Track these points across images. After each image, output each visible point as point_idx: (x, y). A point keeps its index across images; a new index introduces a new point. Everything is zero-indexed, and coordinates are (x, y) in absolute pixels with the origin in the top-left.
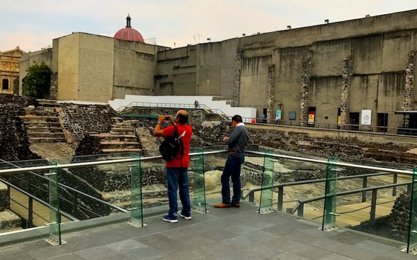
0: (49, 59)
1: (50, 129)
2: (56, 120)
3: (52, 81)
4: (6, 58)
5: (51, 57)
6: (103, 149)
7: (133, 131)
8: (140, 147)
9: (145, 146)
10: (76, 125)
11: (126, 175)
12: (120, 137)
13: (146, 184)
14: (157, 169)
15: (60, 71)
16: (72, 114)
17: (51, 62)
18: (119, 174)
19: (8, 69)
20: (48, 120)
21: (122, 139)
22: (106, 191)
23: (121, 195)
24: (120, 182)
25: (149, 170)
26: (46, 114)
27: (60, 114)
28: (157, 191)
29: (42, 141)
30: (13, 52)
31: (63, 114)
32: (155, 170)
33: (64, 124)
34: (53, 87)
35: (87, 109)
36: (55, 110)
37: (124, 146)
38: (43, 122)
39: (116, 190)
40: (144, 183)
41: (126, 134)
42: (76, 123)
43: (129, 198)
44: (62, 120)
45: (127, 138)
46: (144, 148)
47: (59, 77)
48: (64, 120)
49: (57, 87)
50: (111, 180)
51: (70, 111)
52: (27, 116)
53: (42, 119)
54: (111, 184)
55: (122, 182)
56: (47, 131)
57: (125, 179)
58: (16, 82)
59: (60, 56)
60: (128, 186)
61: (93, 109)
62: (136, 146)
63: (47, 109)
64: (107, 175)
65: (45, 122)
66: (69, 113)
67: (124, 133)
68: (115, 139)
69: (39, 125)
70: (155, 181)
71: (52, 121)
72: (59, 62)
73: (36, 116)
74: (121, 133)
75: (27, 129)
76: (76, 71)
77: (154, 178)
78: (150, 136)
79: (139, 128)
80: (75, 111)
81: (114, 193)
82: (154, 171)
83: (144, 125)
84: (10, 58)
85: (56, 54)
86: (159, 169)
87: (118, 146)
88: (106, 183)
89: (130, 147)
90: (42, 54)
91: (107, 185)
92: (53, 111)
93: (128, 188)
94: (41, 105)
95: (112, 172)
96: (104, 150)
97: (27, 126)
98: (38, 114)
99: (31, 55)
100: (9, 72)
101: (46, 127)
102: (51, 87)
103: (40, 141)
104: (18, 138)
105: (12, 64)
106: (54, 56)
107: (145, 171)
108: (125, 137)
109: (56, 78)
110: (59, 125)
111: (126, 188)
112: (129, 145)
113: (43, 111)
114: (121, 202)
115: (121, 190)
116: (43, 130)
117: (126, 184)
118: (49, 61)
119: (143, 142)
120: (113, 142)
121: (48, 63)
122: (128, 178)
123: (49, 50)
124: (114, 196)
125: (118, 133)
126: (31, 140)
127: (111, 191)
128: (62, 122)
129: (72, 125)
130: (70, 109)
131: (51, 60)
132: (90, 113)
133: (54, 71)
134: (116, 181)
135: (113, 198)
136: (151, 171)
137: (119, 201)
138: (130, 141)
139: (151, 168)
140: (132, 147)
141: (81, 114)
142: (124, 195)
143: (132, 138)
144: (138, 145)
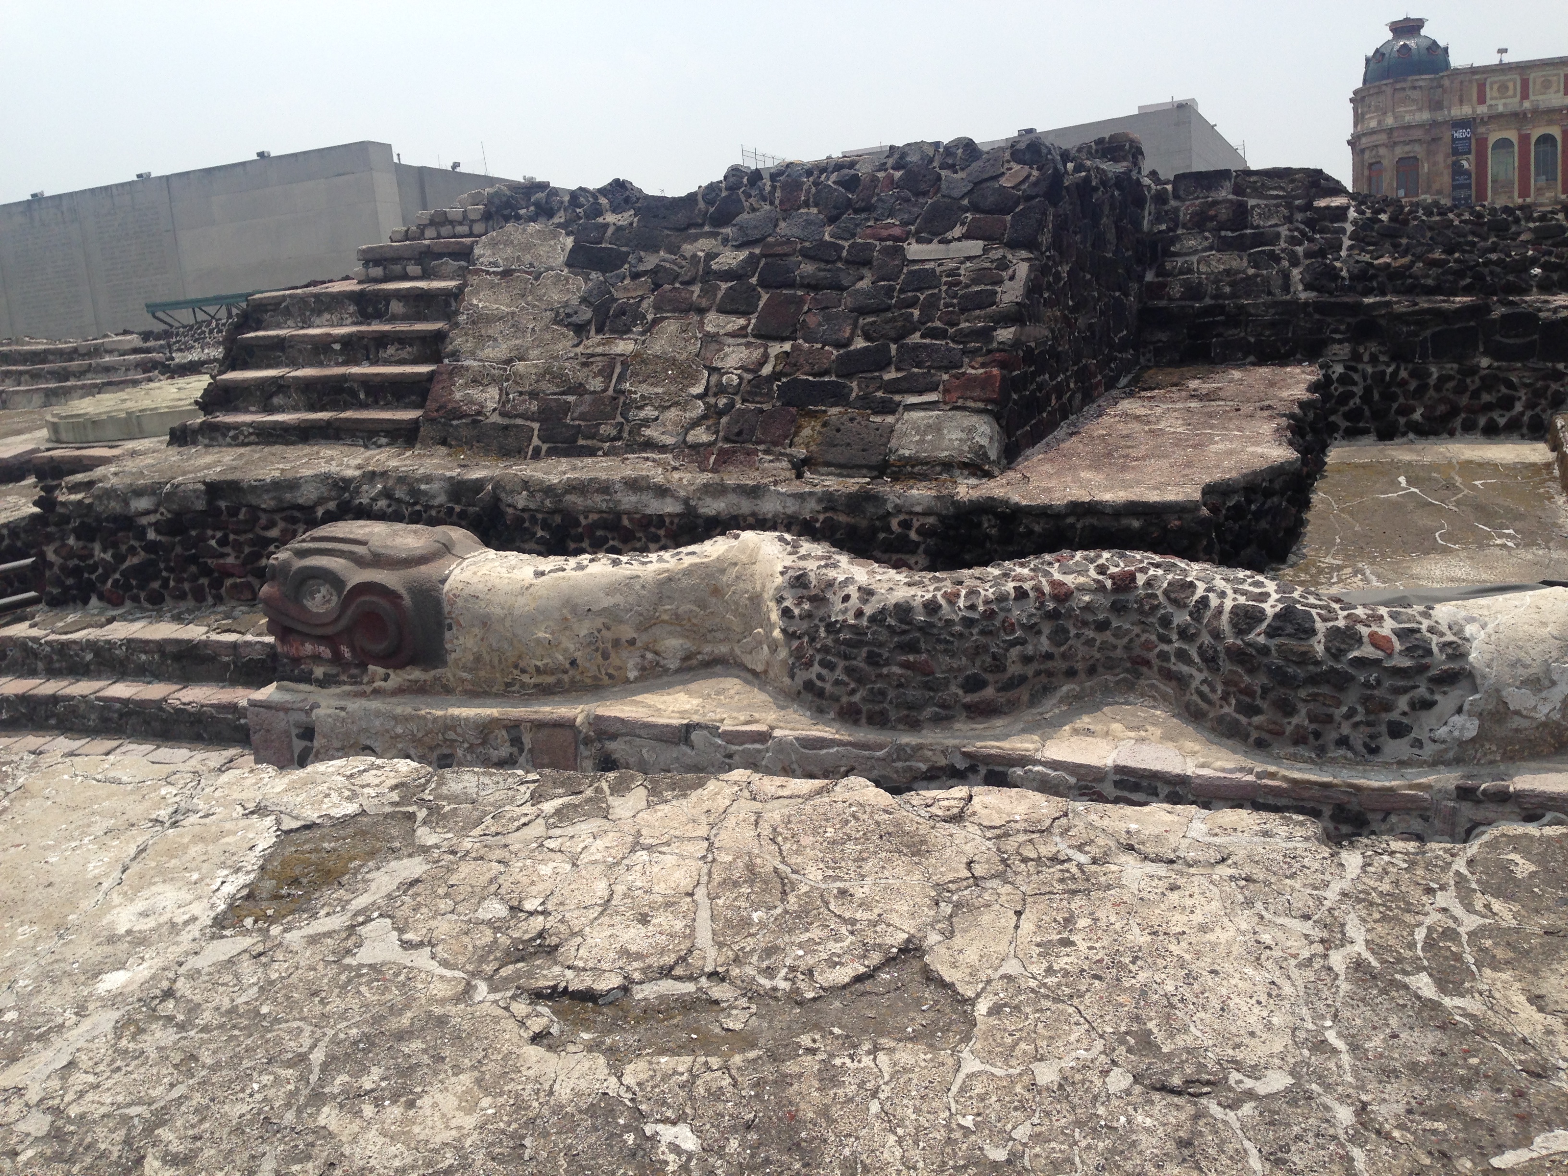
7: (459, 254)
9: (467, 346)
11: (144, 521)
39: (94, 599)
41: (424, 277)
45: (399, 295)
46: (455, 355)
50: (71, 541)
55: (120, 558)
60: (156, 585)
67: (413, 269)
74: (397, 268)
78: (557, 271)
89: (391, 350)
108: (389, 296)
127: (74, 600)
134: (97, 548)
140: (404, 354)
144: (436, 335)
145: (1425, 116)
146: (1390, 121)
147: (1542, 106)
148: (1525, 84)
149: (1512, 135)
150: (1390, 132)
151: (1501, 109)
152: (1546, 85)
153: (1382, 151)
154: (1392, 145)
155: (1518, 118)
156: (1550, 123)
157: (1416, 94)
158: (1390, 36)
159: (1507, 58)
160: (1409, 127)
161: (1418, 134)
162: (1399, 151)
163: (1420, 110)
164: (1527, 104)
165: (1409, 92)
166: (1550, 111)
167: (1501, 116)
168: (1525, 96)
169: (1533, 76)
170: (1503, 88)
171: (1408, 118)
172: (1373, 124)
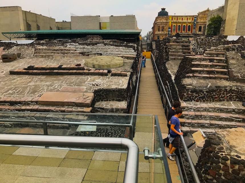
0: (222, 12)
1: (182, 52)
2: (188, 46)
3: (222, 25)
4: (202, 15)
5: (223, 11)
6: (193, 67)
7: (223, 54)
8: (227, 67)
9: (232, 68)
10: (201, 49)
11: (204, 91)
12: (209, 59)
13: (224, 100)
14: (238, 89)
15: (227, 19)
16: (200, 42)
17: (223, 14)
18: (197, 89)
19: (202, 21)
20: (183, 46)
21: (211, 60)
22: (185, 101)
23: (195, 106)
24: (197, 95)
25: (228, 89)
26: (182, 42)
27: (191, 42)
28: (231, 107)
29: (176, 59)
30: (205, 11)
31: (193, 42)
32: (236, 89)
33: (193, 48)
34: (222, 28)
35: (212, 39)
36: (189, 39)
37: (212, 66)
38: (179, 47)
39: (193, 101)
40: (222, 99)
41: (217, 57)
42: (201, 48)
43: (202, 109)
44: (192, 46)
45: (216, 60)
46: (230, 69)
47: (226, 22)
48: (193, 46)
49: (224, 28)
50: (189, 93)
51: (198, 40)
52: (171, 43)
53: (179, 45)
54: (189, 96)
55: (199, 96)
56: (181, 53)
57: (202, 93)
58: (205, 27)
59: (228, 9)
60: (204, 99)
61: (216, 38)
62: (223, 67)
63: (184, 39)
64: (187, 88)
65: (181, 47)
66: (198, 41)
67: (215, 56)
68: (205, 60)
69: (176, 49)
70: (234, 98)
71: (185, 46)
72: (227, 13)
73: (176, 44)
74: (213, 55)
75: (169, 51)
76: (236, 17)
77: (233, 96)
78: (240, 58)
79: (231, 52)
80: (202, 40)
81: (191, 103)
82: (234, 90)
83: (236, 50)
84: (204, 15)
85: (226, 9)
86: (240, 88)
87: (206, 66)
88: (185, 94)
89: (217, 67)
90: (219, 10)
91: (186, 96)
92: (187, 40)
93: (204, 101)
94: (181, 37)
95: (192, 87)
96: (193, 69)
97: (169, 50)
98: (177, 42)
99: (213, 11)
100: (202, 22)
101: (181, 50)
102: (221, 28)
103: (175, 59)
104: (165, 56)
105: (204, 18)
106: (225, 10)
107: (223, 89)
108: (214, 59)
109: (225, 23)
110: (189, 49)
111: (202, 101)
112: (216, 66)
113: (181, 40)
114: (194, 111)
115: (197, 101)
116: (178, 52)
117: (203, 98)
118: (222, 14)
119: (232, 64)
120: (203, 63)
121: (221, 15)
122: (205, 93)
123: (223, 7)
124: (189, 105)
125: (210, 55)
126: (170, 58)
127: (189, 101)
128: (191, 47)
129: (198, 49)
130: (199, 39)
131: (223, 13)
132: (213, 41)
133: (224, 19)
134: (194, 94)
135: (188, 107)
136: (231, 89)
137: (192, 110)
138: (219, 63)
139: (231, 87)
140: (219, 68)
141: (206, 42)
142: (199, 106)
143: (221, 60)
144: (226, 66)
145: (165, 21)
146: (161, 21)
147: (179, 21)
148: (177, 18)
149: (175, 25)
150: (161, 23)
151: (174, 21)
152: (180, 19)
153: (160, 25)
154: (161, 24)
155: (176, 23)
156: (180, 24)
157: (165, 18)
158: (161, 10)
159: (175, 15)
160: (163, 22)
161: (165, 23)
162: (162, 25)
163: (165, 20)
164: (177, 21)
165: (164, 18)
166: (180, 22)
167: (174, 22)
168: (177, 20)
169: (178, 18)
170: (175, 19)
171: (163, 21)
172: (159, 21)
